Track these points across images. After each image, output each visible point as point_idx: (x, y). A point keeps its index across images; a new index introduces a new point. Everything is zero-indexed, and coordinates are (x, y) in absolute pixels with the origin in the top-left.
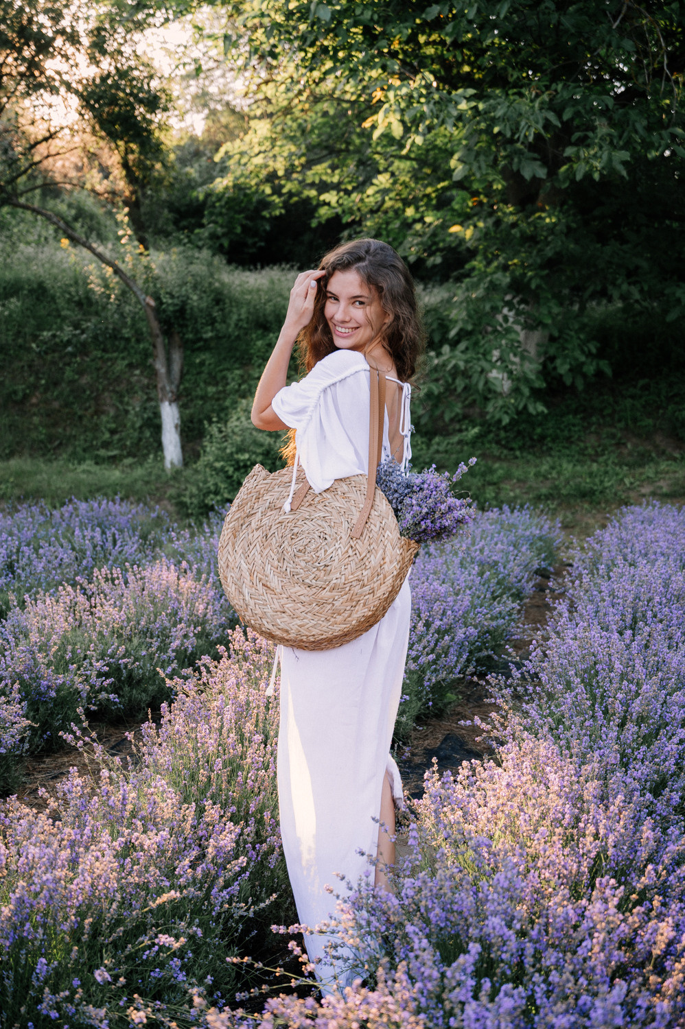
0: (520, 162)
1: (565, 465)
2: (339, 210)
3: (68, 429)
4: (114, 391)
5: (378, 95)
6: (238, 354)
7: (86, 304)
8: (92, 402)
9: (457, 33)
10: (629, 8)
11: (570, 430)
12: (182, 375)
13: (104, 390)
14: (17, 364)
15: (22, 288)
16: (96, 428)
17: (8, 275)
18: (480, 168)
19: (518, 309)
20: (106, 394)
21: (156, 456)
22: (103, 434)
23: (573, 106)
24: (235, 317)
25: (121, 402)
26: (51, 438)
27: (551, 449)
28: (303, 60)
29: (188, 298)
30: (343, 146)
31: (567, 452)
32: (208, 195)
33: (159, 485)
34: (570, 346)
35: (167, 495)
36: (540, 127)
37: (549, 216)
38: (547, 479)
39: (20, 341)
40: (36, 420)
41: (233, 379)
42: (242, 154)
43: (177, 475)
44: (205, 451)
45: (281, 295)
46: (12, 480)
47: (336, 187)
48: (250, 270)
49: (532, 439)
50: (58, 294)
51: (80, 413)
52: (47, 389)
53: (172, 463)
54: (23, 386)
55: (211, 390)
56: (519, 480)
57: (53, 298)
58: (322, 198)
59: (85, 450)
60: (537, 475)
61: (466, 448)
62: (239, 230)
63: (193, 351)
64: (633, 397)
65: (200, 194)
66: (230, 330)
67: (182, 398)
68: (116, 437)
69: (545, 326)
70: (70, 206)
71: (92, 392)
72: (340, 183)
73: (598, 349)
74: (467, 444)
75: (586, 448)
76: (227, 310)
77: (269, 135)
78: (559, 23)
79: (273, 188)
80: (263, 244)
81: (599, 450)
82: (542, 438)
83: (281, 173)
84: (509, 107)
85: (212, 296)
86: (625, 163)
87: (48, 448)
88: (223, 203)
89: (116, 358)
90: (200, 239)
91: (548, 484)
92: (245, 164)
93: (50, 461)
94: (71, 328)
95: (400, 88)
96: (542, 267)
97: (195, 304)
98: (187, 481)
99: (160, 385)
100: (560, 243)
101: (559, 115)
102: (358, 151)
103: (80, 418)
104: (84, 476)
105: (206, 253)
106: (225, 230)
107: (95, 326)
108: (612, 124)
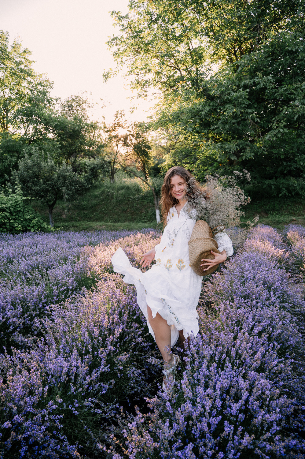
0: (231, 157)
3: (135, 216)
8: (140, 211)
10: (253, 124)
14: (124, 203)
15: (124, 187)
16: (141, 216)
17: (121, 185)
18: (223, 158)
20: (143, 209)
21: (155, 221)
22: (143, 217)
23: (242, 145)
25: (146, 210)
26: (132, 218)
36: (235, 149)
39: (125, 198)
40: (129, 215)
43: (159, 225)
46: (126, 226)
52: (131, 208)
53: (158, 222)
54: (126, 208)
57: (131, 189)
59: (139, 220)
65: (159, 166)
68: (146, 217)
71: (140, 208)
84: (228, 146)
86: (253, 156)
87: (132, 220)
93: (133, 223)
94: (137, 195)
95: (206, 143)
99: (155, 206)
101: (239, 147)
102: (194, 155)
103: (138, 214)
104: (140, 225)
107: (142, 194)
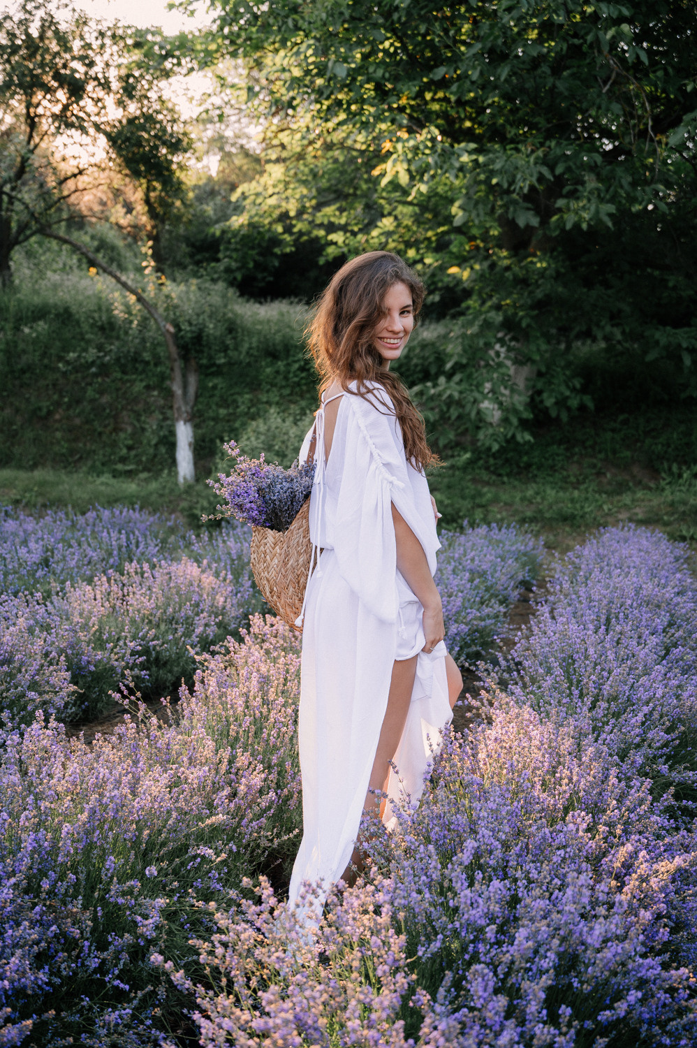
0: (515, 211)
1: (549, 491)
2: (345, 250)
3: (88, 444)
4: (132, 410)
5: (387, 146)
6: (248, 379)
7: (109, 328)
8: (112, 420)
9: (461, 92)
10: (618, 74)
11: (554, 460)
12: (197, 396)
13: (123, 408)
14: (42, 383)
15: (49, 312)
16: (114, 444)
17: (36, 300)
18: (478, 215)
19: (509, 346)
20: (125, 413)
21: (170, 472)
22: (121, 449)
23: (565, 161)
24: (246, 346)
25: (138, 421)
26: (72, 452)
27: (536, 476)
28: (319, 111)
29: (205, 326)
30: (351, 191)
31: (551, 479)
32: (223, 232)
33: (172, 498)
34: (556, 381)
35: (179, 508)
36: (534, 180)
37: (540, 261)
38: (531, 503)
39: (46, 361)
40: (58, 435)
41: (243, 403)
42: (257, 195)
43: (189, 489)
44: (216, 468)
45: (289, 327)
46: (36, 489)
47: (344, 228)
48: (261, 303)
49: (519, 467)
50: (83, 319)
51: (99, 429)
52: (69, 406)
53: (185, 479)
54: (48, 403)
55: (223, 412)
56: (506, 504)
57: (78, 322)
58: (330, 237)
59: (103, 464)
60: (522, 500)
61: (457, 473)
62: (251, 265)
63: (207, 375)
64: (613, 430)
65: (216, 230)
66: (242, 357)
67: (196, 419)
68: (133, 453)
69: (533, 362)
70: (93, 237)
71: (111, 411)
72: (347, 224)
73: (582, 385)
74: (458, 469)
75: (569, 476)
76: (239, 339)
77: (282, 178)
78: (554, 86)
79: (284, 227)
80: (271, 279)
81: (581, 478)
82: (528, 466)
83: (292, 214)
84: (506, 161)
85: (226, 325)
86: (610, 215)
87: (69, 461)
88: (238, 239)
89: (135, 380)
90: (216, 272)
91: (533, 507)
92: (260, 204)
93: (71, 472)
94: (95, 351)
95: (407, 140)
96: (532, 307)
97: (211, 332)
98: (198, 495)
99: (176, 406)
100: (549, 286)
101: (552, 169)
102: (365, 195)
103: (100, 434)
104: (103, 488)
105: (221, 285)
106: (239, 265)
107: (118, 349)
108: (599, 178)
